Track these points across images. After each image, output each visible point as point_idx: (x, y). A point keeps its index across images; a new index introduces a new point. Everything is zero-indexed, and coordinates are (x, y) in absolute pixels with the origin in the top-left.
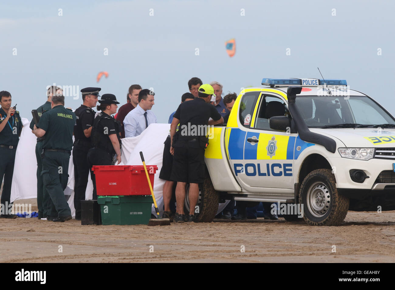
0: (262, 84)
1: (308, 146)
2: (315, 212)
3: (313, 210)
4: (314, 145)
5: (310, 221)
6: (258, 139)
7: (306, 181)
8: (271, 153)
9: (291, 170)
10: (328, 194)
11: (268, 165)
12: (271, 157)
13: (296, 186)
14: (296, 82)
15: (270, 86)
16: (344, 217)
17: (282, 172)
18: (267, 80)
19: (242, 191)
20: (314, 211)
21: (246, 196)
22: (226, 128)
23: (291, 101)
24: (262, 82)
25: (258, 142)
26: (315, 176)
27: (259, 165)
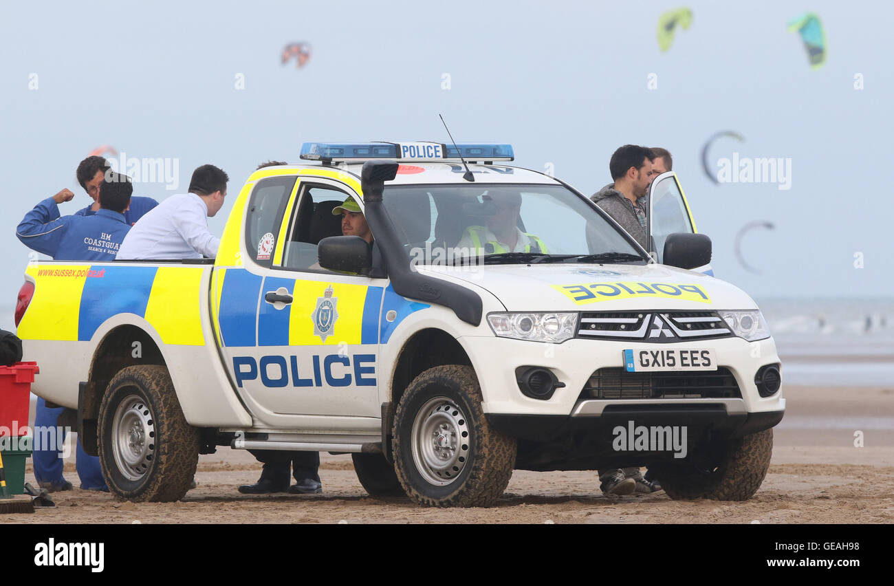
0: (302, 157)
1: (415, 308)
2: (432, 473)
3: (427, 467)
4: (429, 306)
5: (419, 495)
6: (292, 294)
7: (410, 395)
8: (324, 330)
9: (371, 370)
10: (464, 428)
11: (316, 359)
12: (324, 338)
13: (386, 411)
14: (386, 152)
15: (321, 162)
16: (505, 484)
17: (350, 375)
18: (313, 146)
19: (253, 425)
20: (430, 471)
21: (264, 437)
22: (213, 268)
23: (372, 197)
24: (302, 150)
25: (291, 302)
26: (430, 382)
27: (294, 359)
